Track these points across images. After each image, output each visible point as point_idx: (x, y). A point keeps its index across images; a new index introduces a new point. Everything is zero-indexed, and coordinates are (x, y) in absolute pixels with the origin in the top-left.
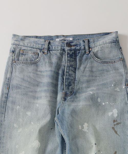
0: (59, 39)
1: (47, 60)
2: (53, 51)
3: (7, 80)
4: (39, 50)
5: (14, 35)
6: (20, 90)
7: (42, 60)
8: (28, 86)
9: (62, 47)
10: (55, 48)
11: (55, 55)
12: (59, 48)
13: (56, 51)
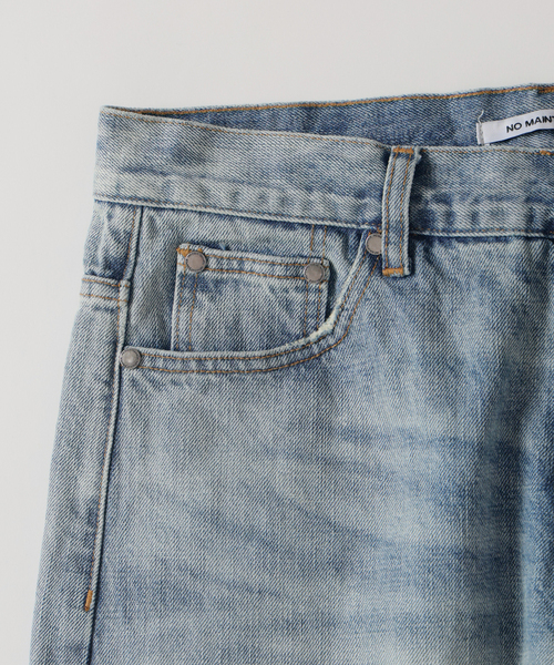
0: (509, 122)
1: (409, 341)
2: (461, 247)
3: (79, 527)
4: (335, 243)
5: (118, 121)
6: (188, 621)
7: (364, 332)
8: (255, 579)
9: (539, 209)
10: (474, 217)
11: (474, 284)
12: (514, 217)
13: (487, 246)
